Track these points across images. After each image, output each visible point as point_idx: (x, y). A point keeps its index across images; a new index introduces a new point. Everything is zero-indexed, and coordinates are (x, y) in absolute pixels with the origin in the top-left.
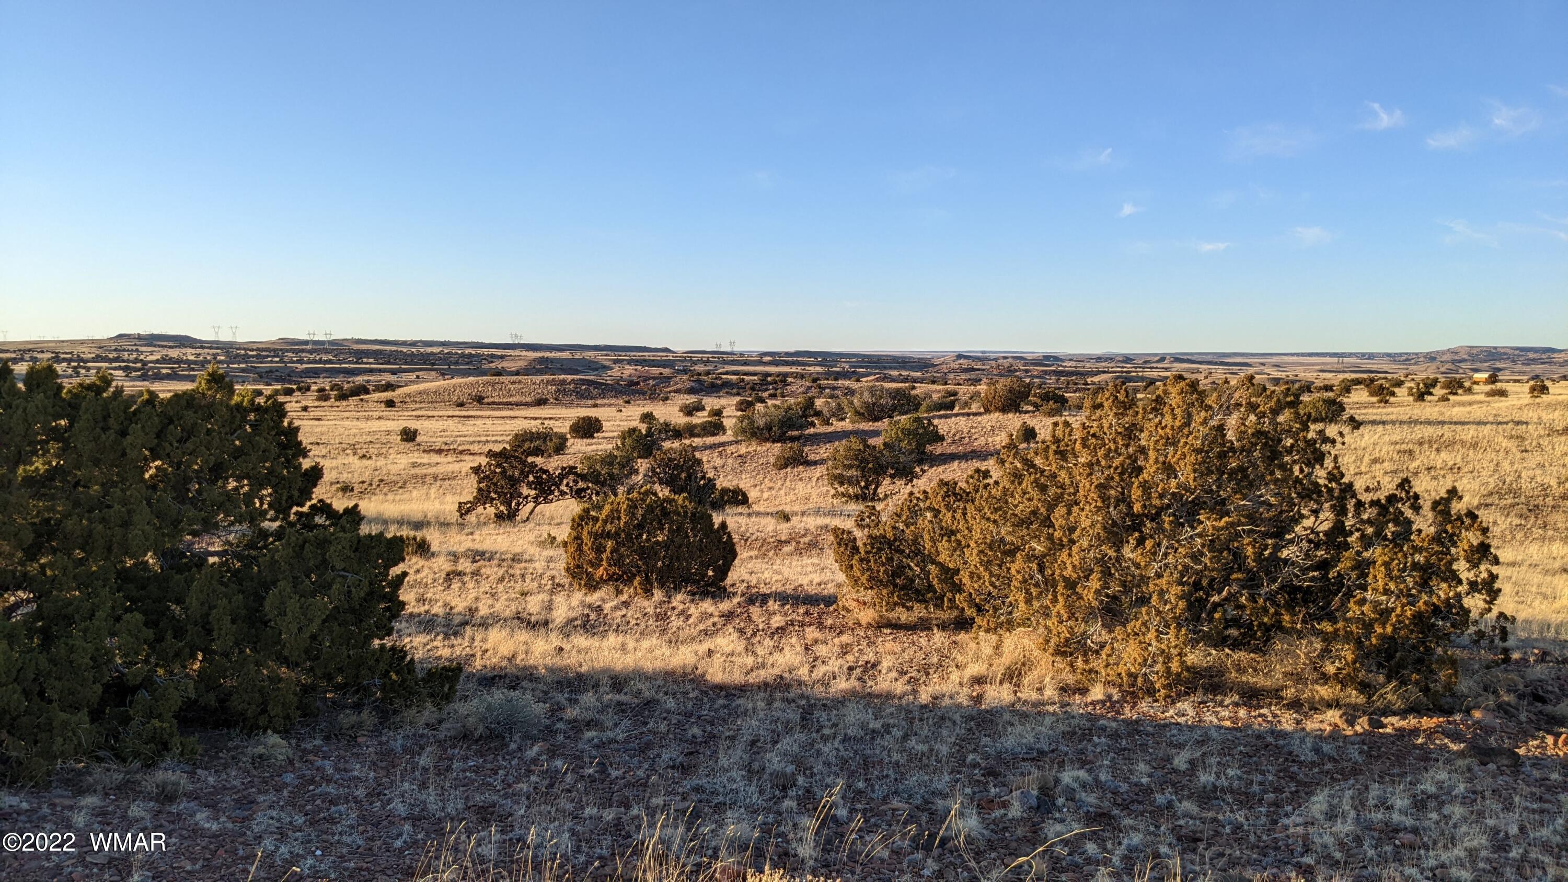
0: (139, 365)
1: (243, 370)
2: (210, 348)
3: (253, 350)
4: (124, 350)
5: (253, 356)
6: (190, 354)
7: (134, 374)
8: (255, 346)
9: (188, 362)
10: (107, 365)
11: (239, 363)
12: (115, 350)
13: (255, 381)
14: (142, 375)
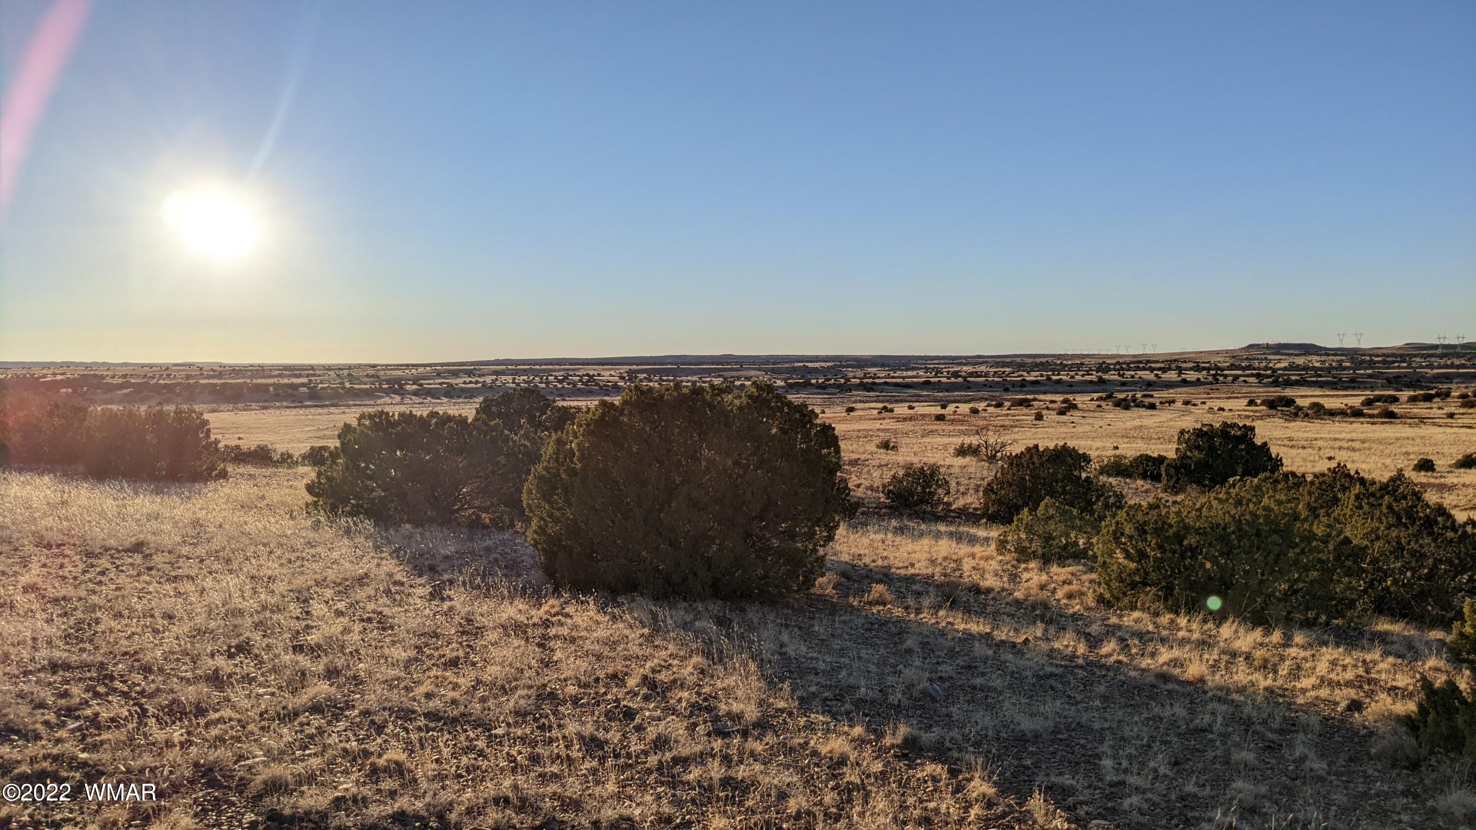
0: (1269, 372)
1: (1370, 376)
2: (1335, 355)
3: (1378, 356)
4: (1255, 359)
5: (1379, 362)
6: (1315, 361)
7: (1265, 380)
8: (1380, 352)
9: (1314, 368)
10: (1240, 372)
11: (1365, 369)
12: (1247, 359)
13: (1384, 387)
14: (1273, 382)
